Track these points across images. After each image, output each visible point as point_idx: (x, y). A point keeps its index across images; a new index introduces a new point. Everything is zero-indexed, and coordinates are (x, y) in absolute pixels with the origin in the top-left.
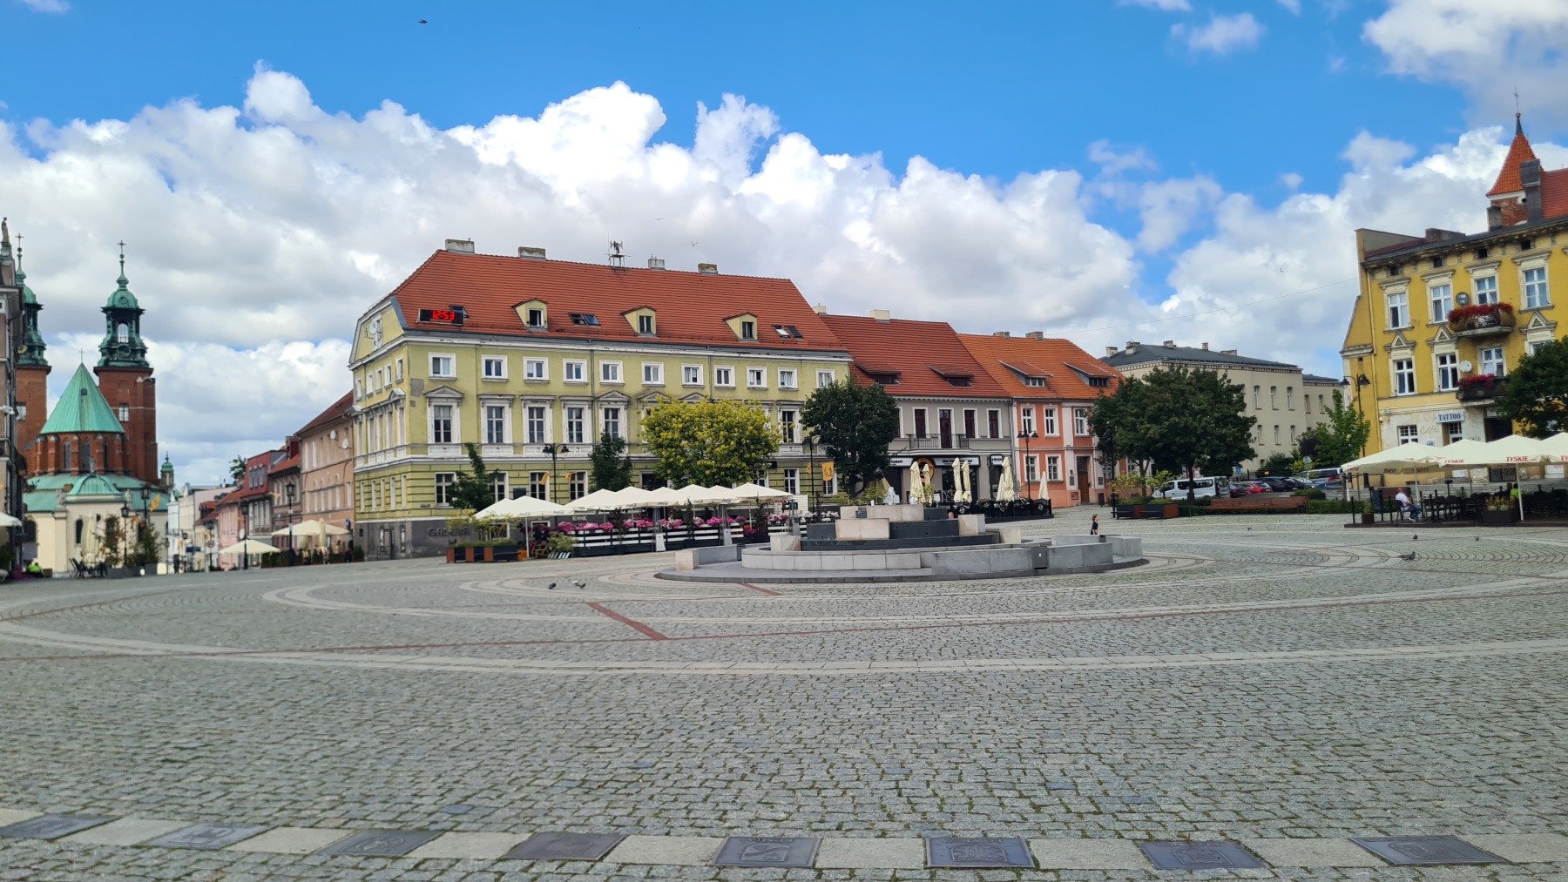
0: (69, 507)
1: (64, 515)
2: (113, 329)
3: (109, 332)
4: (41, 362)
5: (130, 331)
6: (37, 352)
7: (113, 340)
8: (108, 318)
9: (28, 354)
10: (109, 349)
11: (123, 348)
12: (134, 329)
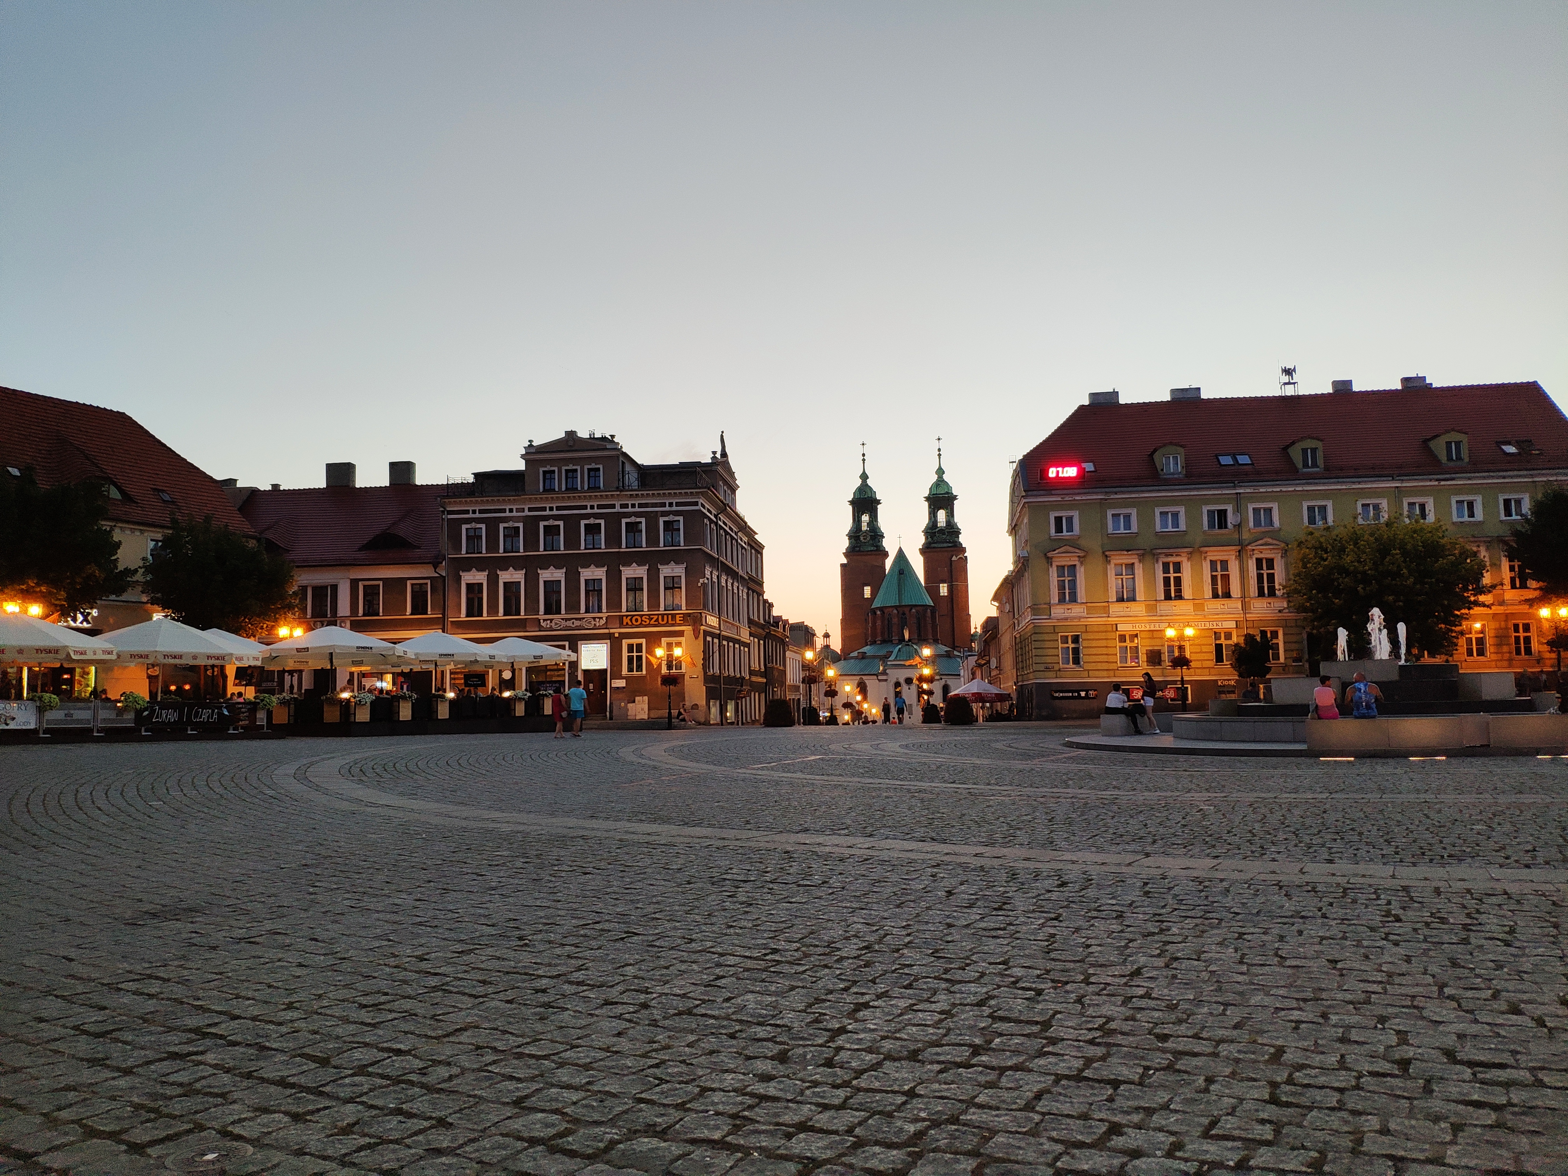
0: (888, 671)
1: (884, 677)
2: (933, 514)
3: (930, 517)
4: (881, 548)
5: (947, 516)
6: (877, 540)
7: (934, 524)
8: (930, 505)
9: (871, 542)
10: (932, 531)
11: (942, 531)
12: (950, 513)
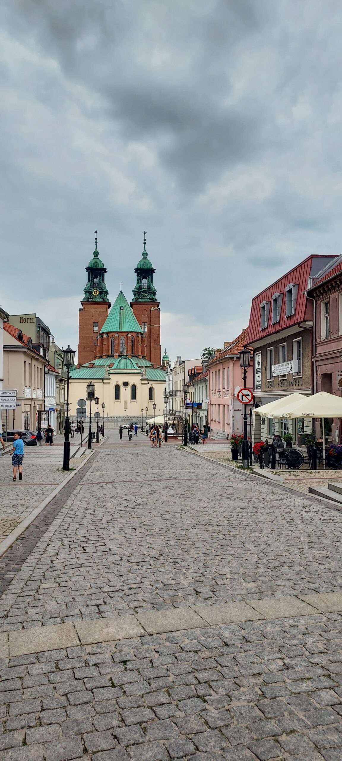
0: (111, 377)
1: (109, 381)
3: (138, 283)
4: (106, 300)
5: (149, 283)
6: (103, 294)
7: (140, 287)
8: (138, 275)
9: (99, 296)
10: (138, 292)
11: (145, 292)
12: (150, 281)
